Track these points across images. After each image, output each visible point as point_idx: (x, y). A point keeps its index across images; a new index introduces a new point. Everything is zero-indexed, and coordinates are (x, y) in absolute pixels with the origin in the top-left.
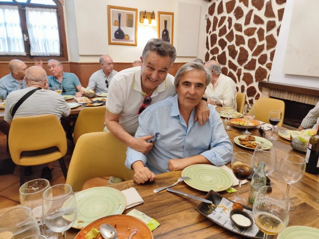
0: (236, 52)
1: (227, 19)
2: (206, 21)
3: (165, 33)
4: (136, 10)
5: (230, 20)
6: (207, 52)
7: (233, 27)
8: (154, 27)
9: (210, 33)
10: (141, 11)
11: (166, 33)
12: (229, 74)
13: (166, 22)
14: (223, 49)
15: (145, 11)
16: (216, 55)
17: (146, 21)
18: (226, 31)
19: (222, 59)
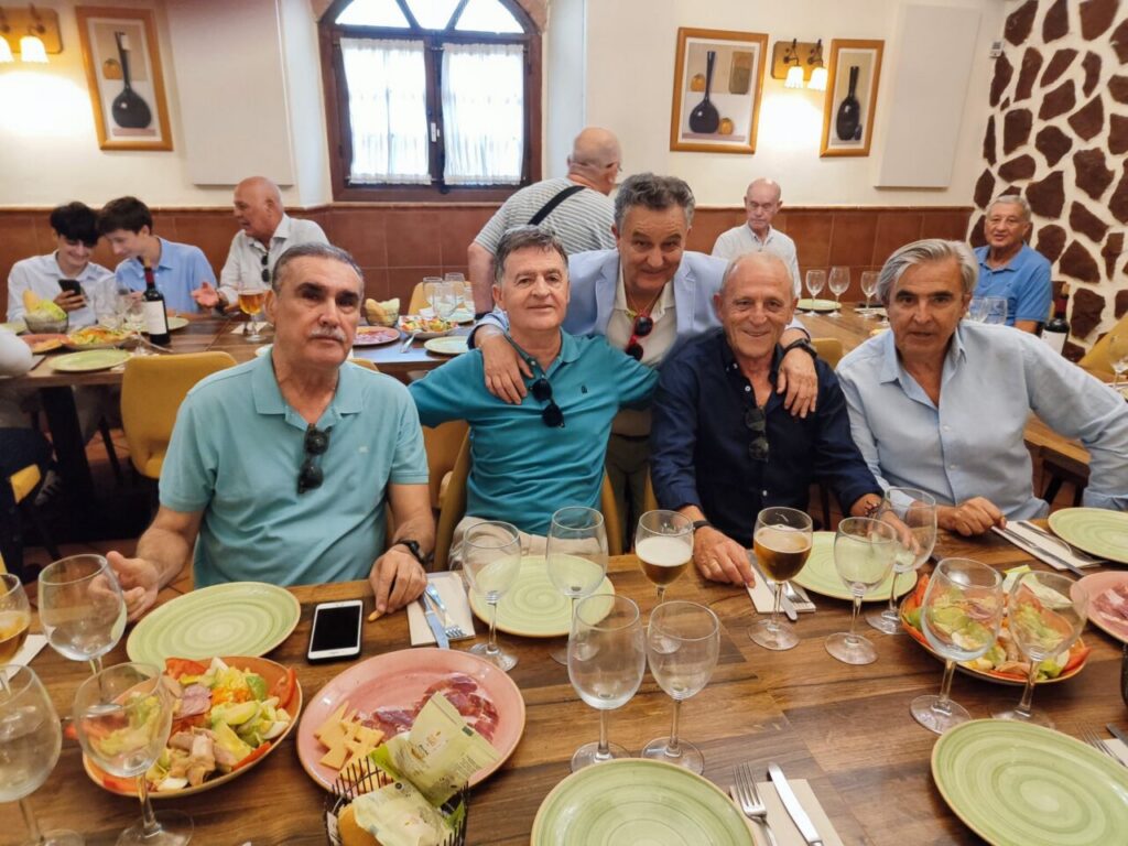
0: (1109, 176)
1: (1080, 59)
2: (994, 62)
3: (847, 109)
4: (762, 38)
5: (1092, 63)
6: (987, 173)
7: (1102, 89)
8: (814, 92)
9: (1006, 104)
10: (779, 40)
11: (850, 111)
12: (1069, 249)
13: (854, 73)
14: (1051, 163)
15: (795, 40)
16: (1023, 185)
17: (795, 73)
18: (1071, 101)
19: (1046, 197)
